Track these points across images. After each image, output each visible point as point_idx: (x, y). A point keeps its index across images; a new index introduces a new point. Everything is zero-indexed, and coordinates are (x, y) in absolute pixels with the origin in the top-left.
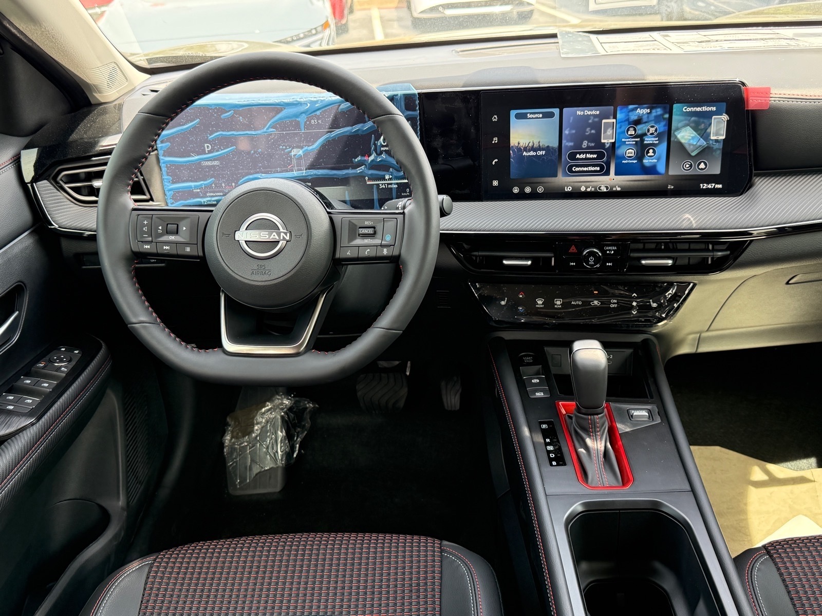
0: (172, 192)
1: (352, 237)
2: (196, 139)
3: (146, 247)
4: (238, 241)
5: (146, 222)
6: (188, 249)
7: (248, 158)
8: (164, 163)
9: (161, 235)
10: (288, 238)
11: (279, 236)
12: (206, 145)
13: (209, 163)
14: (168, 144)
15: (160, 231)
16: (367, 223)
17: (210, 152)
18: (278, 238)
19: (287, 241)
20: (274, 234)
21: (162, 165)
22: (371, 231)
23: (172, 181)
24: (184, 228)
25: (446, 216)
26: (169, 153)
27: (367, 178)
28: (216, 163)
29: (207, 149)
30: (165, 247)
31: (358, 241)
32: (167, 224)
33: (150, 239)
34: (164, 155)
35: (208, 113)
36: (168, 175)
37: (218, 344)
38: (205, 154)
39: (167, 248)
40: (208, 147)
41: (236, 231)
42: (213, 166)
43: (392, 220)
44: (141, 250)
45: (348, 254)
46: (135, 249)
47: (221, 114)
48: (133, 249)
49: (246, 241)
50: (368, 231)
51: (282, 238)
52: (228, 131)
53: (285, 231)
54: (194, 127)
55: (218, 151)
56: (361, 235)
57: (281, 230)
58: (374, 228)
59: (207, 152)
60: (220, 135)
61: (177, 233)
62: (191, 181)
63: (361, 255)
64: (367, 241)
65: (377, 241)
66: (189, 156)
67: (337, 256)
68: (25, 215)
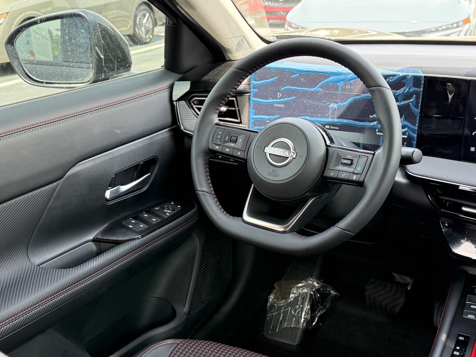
0: (253, 120)
1: (337, 165)
2: (274, 89)
3: (217, 147)
4: (266, 153)
5: (220, 133)
6: (239, 153)
7: (302, 105)
8: (252, 101)
9: (227, 142)
10: (294, 156)
11: (289, 155)
12: (279, 93)
13: (278, 105)
14: (257, 90)
15: (227, 140)
16: (349, 157)
17: (280, 98)
18: (288, 155)
19: (293, 158)
20: (287, 152)
21: (251, 102)
22: (349, 162)
23: (255, 113)
24: (240, 140)
25: (414, 164)
26: (255, 96)
27: (377, 130)
28: (282, 106)
29: (278, 96)
30: (226, 150)
31: (341, 168)
32: (232, 136)
33: (220, 143)
34: (253, 97)
35: (284, 74)
36: (253, 109)
37: (240, 215)
38: (277, 99)
39: (228, 150)
40: (279, 95)
41: (266, 147)
42: (280, 108)
43: (365, 157)
44: (214, 149)
45: (331, 174)
46: (211, 147)
47: (291, 75)
48: (209, 148)
49: (270, 154)
50: (347, 162)
51: (290, 156)
52: (293, 86)
53: (294, 152)
54: (274, 82)
55: (285, 98)
56: (343, 164)
57: (292, 151)
58: (352, 160)
59: (278, 98)
60: (288, 88)
61: (236, 142)
62: (266, 115)
63: (339, 177)
64: (345, 168)
65: (351, 169)
66: (268, 99)
67: (325, 174)
68: (168, 119)
